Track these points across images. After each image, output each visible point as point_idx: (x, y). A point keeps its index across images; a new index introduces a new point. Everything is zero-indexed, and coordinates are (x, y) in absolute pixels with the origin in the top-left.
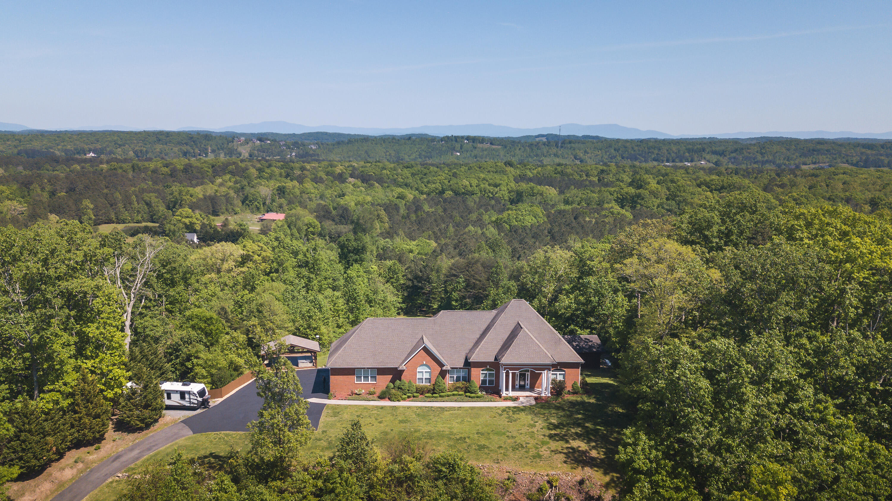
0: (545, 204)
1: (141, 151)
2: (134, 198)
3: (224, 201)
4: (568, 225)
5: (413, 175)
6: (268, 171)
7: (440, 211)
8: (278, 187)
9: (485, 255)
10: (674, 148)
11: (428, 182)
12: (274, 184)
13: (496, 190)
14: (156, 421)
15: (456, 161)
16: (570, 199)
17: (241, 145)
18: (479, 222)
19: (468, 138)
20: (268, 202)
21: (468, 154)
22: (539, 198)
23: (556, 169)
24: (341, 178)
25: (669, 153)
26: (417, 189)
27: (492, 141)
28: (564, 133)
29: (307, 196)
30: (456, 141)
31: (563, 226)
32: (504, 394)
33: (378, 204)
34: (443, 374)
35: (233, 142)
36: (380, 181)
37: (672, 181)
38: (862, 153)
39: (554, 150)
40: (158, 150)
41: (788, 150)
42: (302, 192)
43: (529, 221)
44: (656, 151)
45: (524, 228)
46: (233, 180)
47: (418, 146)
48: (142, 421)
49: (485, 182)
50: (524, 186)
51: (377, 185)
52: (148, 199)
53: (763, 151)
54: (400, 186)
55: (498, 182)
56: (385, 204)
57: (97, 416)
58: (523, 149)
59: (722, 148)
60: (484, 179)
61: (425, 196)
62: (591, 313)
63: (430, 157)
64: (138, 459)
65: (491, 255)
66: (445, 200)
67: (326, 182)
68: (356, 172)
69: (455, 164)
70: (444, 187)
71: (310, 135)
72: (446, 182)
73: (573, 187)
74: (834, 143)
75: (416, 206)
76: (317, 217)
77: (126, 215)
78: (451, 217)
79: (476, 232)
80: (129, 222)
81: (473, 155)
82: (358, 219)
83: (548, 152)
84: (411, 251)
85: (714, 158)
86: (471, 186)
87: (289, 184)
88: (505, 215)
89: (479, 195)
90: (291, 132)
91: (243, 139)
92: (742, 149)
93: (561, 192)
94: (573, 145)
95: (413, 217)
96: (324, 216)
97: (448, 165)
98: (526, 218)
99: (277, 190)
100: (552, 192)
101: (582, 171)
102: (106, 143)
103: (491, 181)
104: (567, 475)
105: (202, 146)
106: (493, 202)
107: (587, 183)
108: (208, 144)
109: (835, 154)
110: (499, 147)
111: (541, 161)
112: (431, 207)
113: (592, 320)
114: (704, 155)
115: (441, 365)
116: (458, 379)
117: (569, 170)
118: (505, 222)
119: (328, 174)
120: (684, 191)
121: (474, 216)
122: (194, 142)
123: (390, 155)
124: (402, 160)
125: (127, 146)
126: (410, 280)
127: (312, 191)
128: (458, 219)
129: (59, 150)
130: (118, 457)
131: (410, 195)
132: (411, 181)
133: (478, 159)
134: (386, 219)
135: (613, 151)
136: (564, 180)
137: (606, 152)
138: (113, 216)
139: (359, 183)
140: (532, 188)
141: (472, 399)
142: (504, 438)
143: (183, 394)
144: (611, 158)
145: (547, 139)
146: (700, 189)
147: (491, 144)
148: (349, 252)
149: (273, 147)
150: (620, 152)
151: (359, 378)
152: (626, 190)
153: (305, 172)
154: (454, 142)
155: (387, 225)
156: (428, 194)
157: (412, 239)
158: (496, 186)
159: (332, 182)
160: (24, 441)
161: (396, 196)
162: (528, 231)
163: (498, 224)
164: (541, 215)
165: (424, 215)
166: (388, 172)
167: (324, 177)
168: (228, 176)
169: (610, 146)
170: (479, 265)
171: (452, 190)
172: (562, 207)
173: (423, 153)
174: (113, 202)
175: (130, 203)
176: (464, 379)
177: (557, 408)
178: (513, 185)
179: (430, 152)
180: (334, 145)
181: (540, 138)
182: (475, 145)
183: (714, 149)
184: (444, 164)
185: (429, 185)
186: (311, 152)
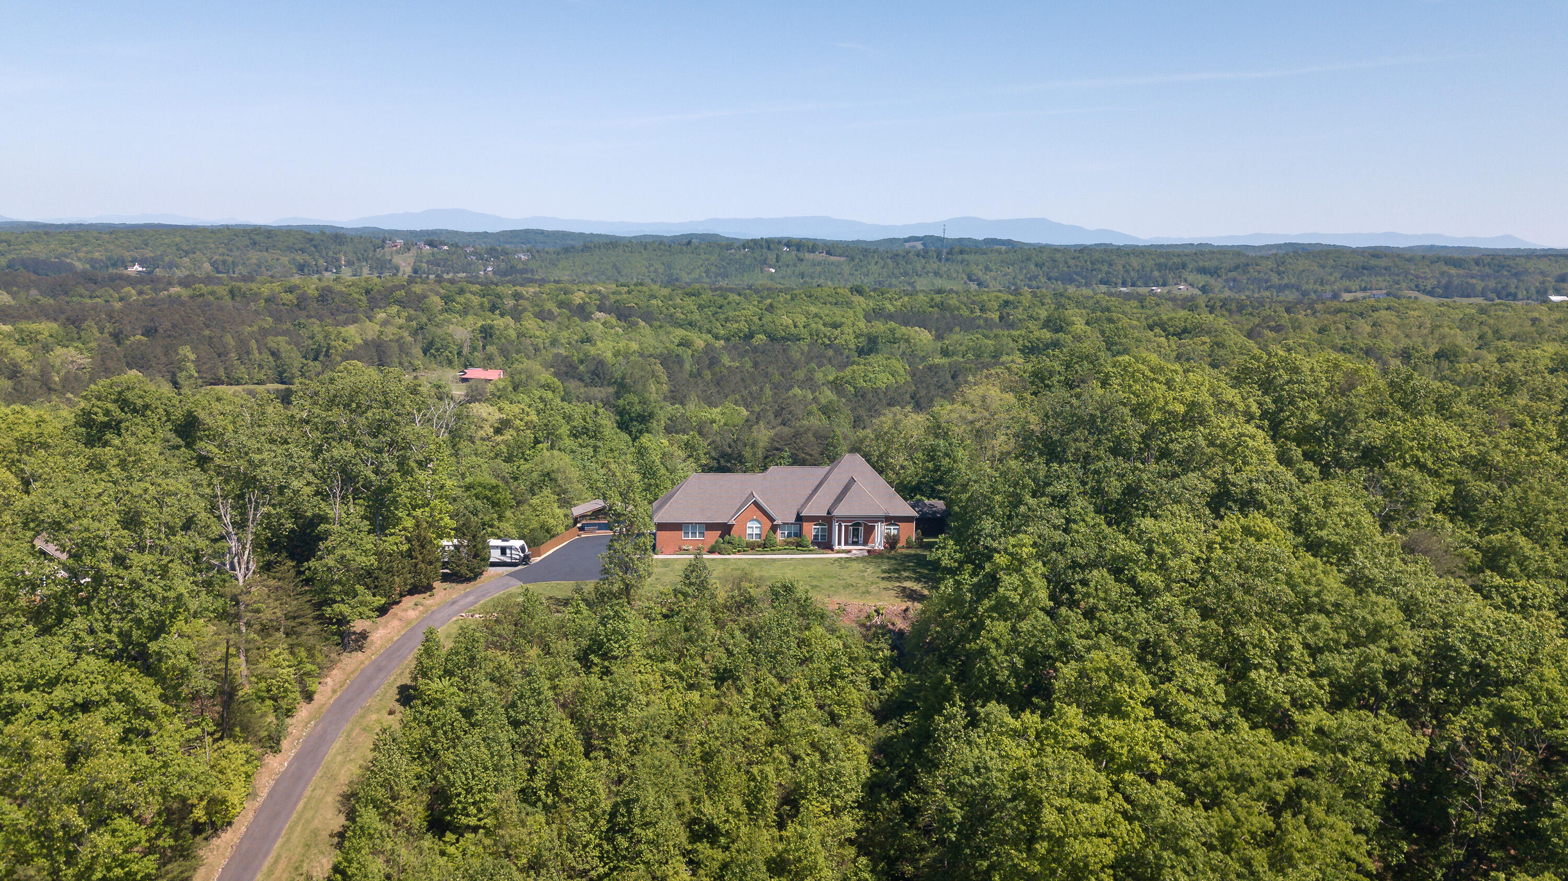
0: (911, 356)
1: (224, 262)
2: (253, 344)
3: (397, 349)
4: (941, 387)
5: (701, 307)
6: (461, 299)
7: (749, 365)
8: (482, 326)
9: (817, 421)
10: (1135, 262)
11: (727, 320)
12: (474, 322)
13: (836, 332)
14: (481, 574)
15: (769, 284)
16: (951, 348)
17: (398, 252)
18: (809, 382)
19: (789, 243)
20: (466, 351)
21: (789, 272)
22: (903, 346)
23: (932, 299)
24: (582, 312)
25: (1127, 271)
26: (709, 332)
27: (831, 248)
28: (952, 234)
29: (528, 341)
30: (769, 248)
31: (932, 388)
32: (836, 547)
33: (651, 356)
34: (774, 528)
35: (383, 247)
36: (648, 317)
37: (1110, 321)
38: (1442, 274)
39: (934, 265)
40: (254, 261)
41: (1323, 267)
42: (520, 335)
43: (883, 380)
44: (1105, 268)
45: (876, 391)
46: (405, 314)
47: (703, 256)
48: (471, 571)
49: (816, 319)
50: (880, 327)
51: (642, 323)
52: (275, 345)
53: (1282, 269)
54: (681, 326)
55: (838, 319)
56: (661, 354)
57: (431, 563)
58: (882, 263)
59: (1215, 263)
60: (816, 315)
61: (722, 342)
62: (940, 481)
63: (725, 276)
64: (475, 603)
65: (826, 422)
66: (755, 350)
67: (558, 319)
68: (607, 303)
69: (769, 289)
70: (753, 328)
71: (514, 234)
72: (756, 319)
73: (957, 329)
74: (1398, 256)
75: (710, 359)
76: (556, 374)
77: (241, 371)
78: (766, 375)
79: (805, 397)
80: (246, 383)
81: (797, 272)
82: (623, 378)
83: (924, 268)
84: (713, 421)
85: (1202, 280)
86: (795, 327)
87: (499, 322)
88: (848, 371)
89: (808, 340)
90: (481, 230)
91: (400, 242)
92: (1248, 265)
93: (939, 337)
94: (966, 256)
95: (708, 375)
96: (567, 373)
97: (757, 291)
98: (879, 376)
99: (481, 332)
100: (923, 337)
101: (973, 303)
102: (162, 248)
103: (827, 319)
104: (893, 605)
105: (331, 254)
106: (831, 352)
107: (982, 322)
108: (340, 251)
109: (1398, 275)
110: (843, 259)
111: (912, 284)
112: (733, 360)
113: (941, 488)
114: (1185, 274)
115: (772, 520)
116: (789, 535)
117: (953, 301)
118: (847, 382)
119: (561, 305)
120: (1126, 337)
121: (801, 374)
122: (315, 247)
123: (656, 271)
124: (677, 280)
125: (198, 253)
126: (714, 459)
127: (538, 333)
128: (777, 377)
129: (79, 259)
130: (454, 602)
131: (700, 341)
132: (698, 318)
133: (807, 279)
134: (664, 378)
135: (1032, 267)
136: (944, 318)
137: (1021, 269)
138: (222, 373)
139: (613, 320)
140: (892, 331)
141: (804, 552)
142: (835, 580)
143: (503, 550)
144: (1030, 279)
145: (924, 244)
146: (1151, 333)
147: (829, 253)
148: (632, 420)
149: (454, 257)
150: (1045, 268)
151: (686, 534)
152: (1037, 334)
153: (521, 302)
154: (765, 250)
155: (665, 387)
156: (727, 340)
157: (711, 404)
158: (835, 326)
159: (569, 319)
160: (377, 578)
161: (677, 341)
162: (881, 395)
163: (837, 386)
164: (902, 372)
165: (725, 372)
166: (660, 304)
167: (556, 311)
168: (395, 309)
169: (1028, 259)
170: (810, 435)
171: (765, 332)
172: (938, 360)
173: (713, 269)
174: (222, 350)
175: (248, 353)
176: (796, 535)
177: (889, 558)
178: (862, 324)
179: (724, 267)
180: (558, 254)
181: (912, 244)
182: (801, 255)
183: (1201, 264)
184: (750, 288)
185: (728, 324)
186: (520, 266)
